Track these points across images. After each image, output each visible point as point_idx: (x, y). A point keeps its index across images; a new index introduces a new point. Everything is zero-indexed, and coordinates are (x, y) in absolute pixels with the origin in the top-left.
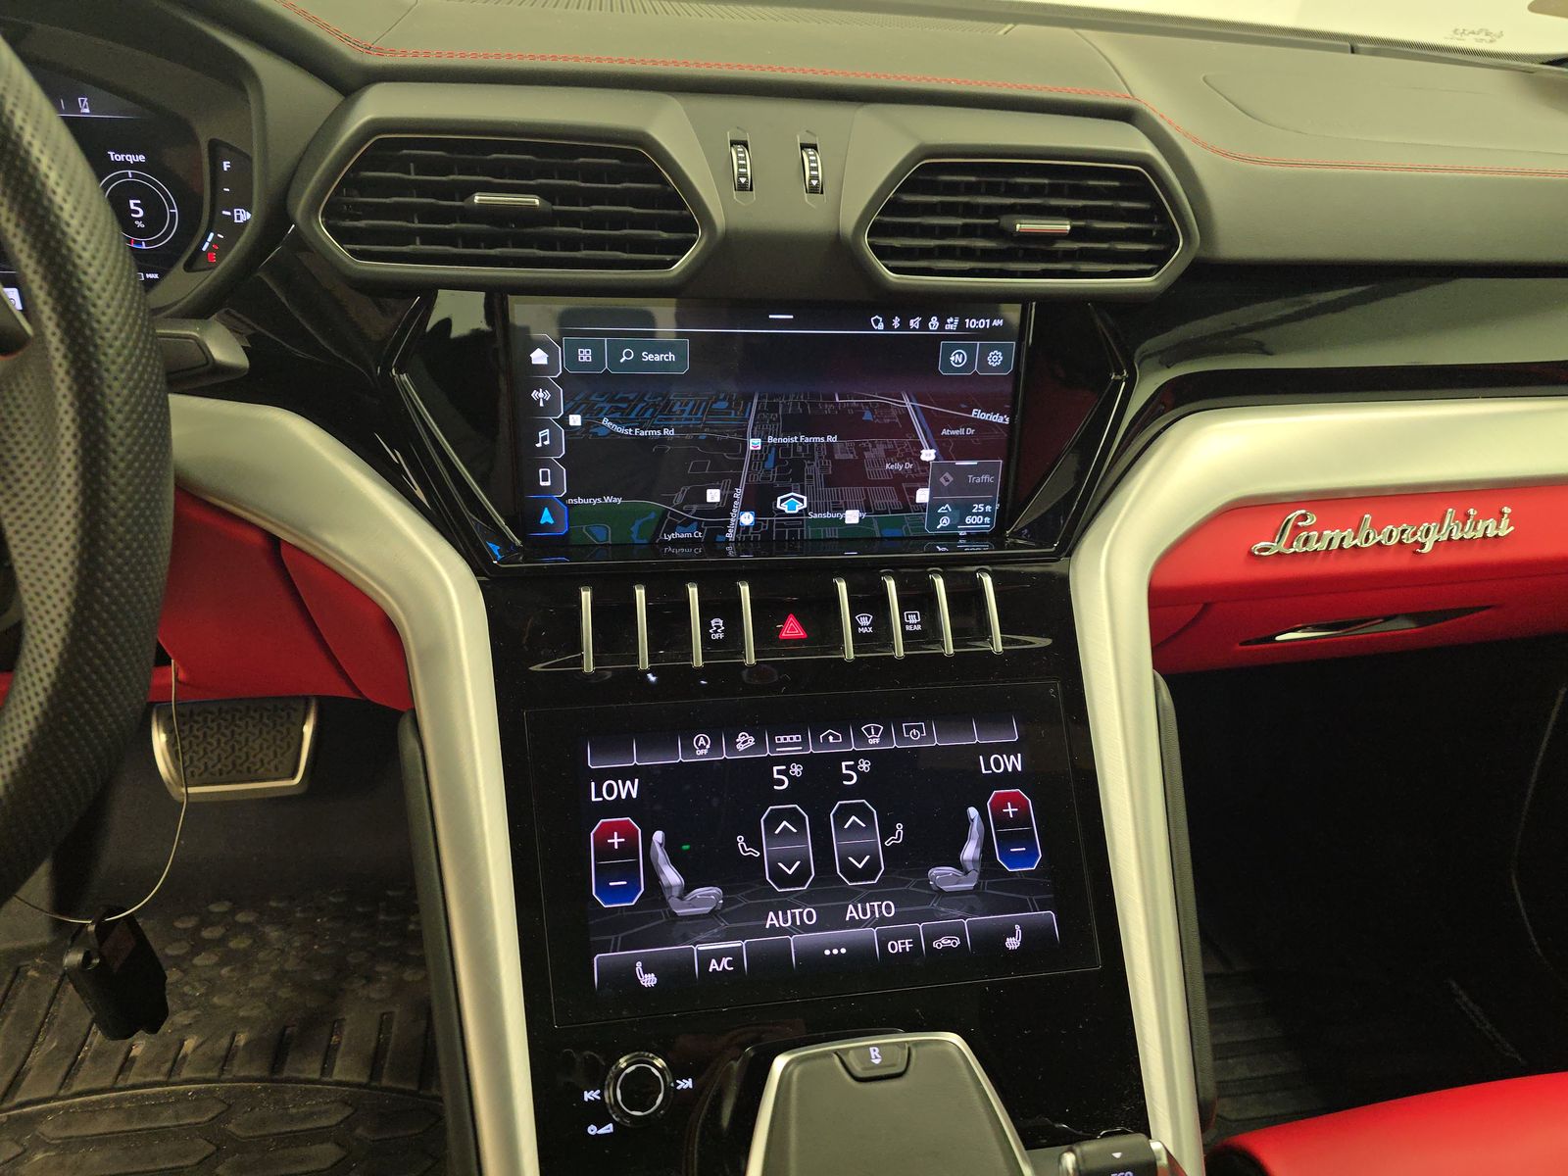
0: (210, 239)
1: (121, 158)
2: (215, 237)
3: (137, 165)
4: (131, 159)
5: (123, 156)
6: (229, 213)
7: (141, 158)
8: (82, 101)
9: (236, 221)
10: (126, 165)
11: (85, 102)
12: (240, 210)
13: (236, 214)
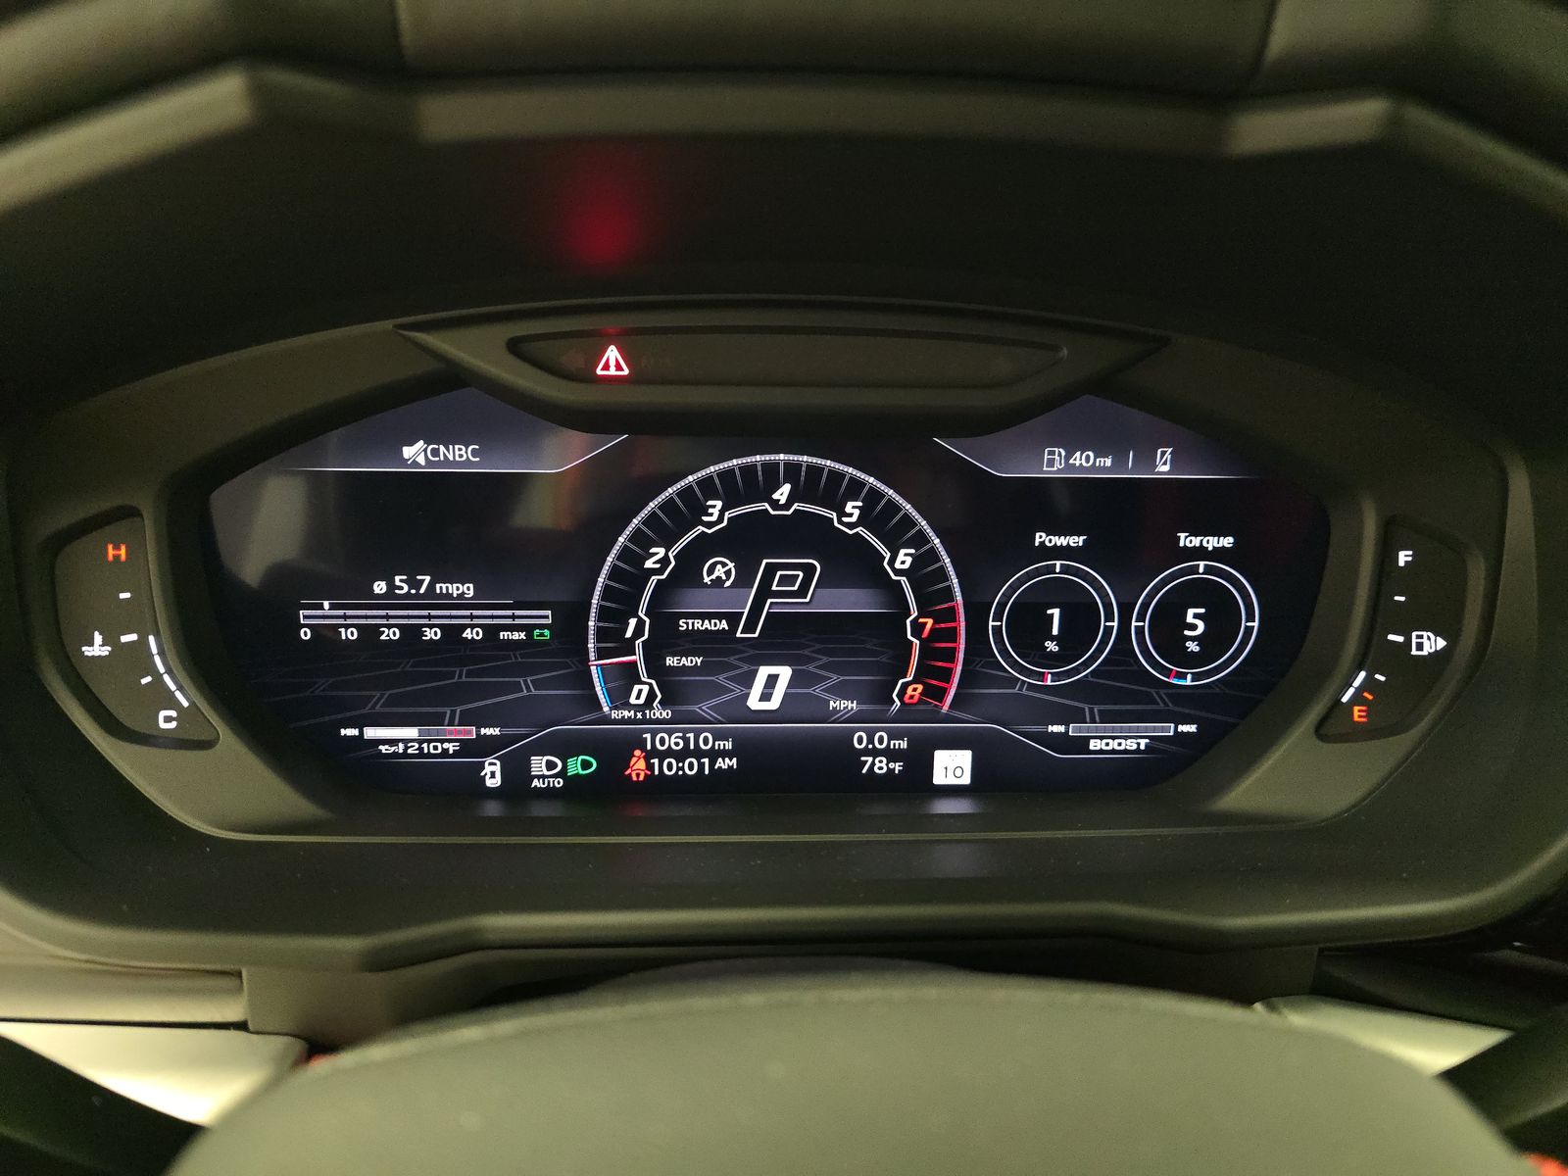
0: (1357, 683)
1: (1196, 541)
2: (1369, 679)
3: (1219, 554)
4: (1211, 543)
5: (1199, 538)
6: (1400, 639)
7: (1227, 542)
8: (1163, 453)
9: (1414, 652)
10: (1200, 553)
11: (1168, 456)
12: (1425, 634)
13: (1414, 640)
